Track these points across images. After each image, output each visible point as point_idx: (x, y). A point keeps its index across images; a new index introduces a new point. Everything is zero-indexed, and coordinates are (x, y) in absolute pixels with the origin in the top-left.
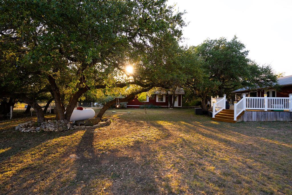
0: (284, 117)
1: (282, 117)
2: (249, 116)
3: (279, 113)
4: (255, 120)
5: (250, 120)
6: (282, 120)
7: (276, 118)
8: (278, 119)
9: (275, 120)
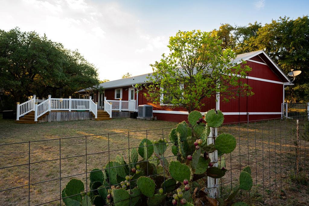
0: (84, 117)
1: (83, 117)
2: (54, 117)
3: (81, 113)
4: (59, 120)
5: (55, 120)
6: (82, 119)
7: (78, 117)
8: (80, 119)
9: (77, 119)
